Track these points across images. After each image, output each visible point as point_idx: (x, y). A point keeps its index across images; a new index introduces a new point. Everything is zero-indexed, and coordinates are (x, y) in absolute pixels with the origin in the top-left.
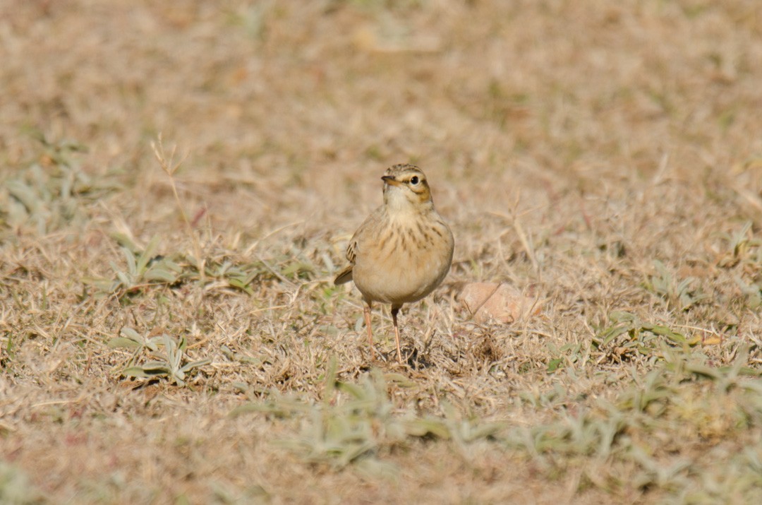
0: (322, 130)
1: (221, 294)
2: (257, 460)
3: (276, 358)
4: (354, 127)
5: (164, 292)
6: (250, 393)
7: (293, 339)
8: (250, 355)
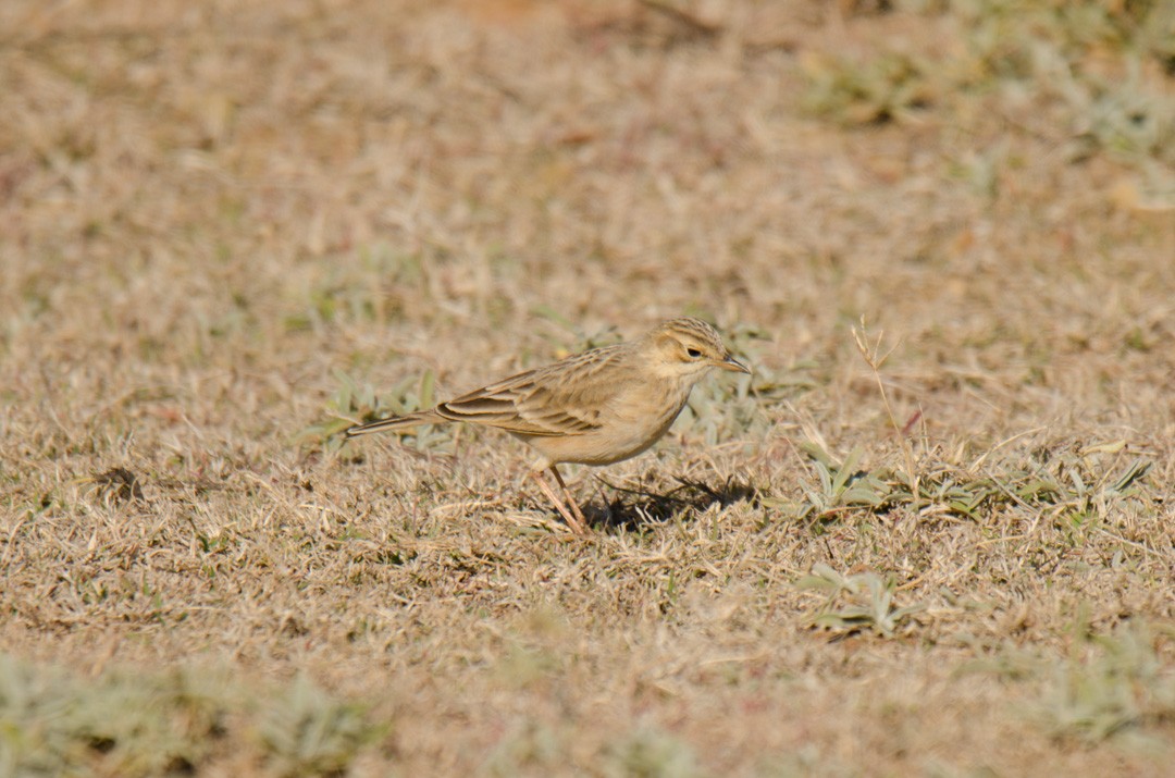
0: (1069, 311)
1: (940, 520)
2: (986, 733)
3: (1011, 602)
4: (1111, 307)
5: (867, 517)
6: (977, 646)
7: (1032, 579)
8: (977, 598)
